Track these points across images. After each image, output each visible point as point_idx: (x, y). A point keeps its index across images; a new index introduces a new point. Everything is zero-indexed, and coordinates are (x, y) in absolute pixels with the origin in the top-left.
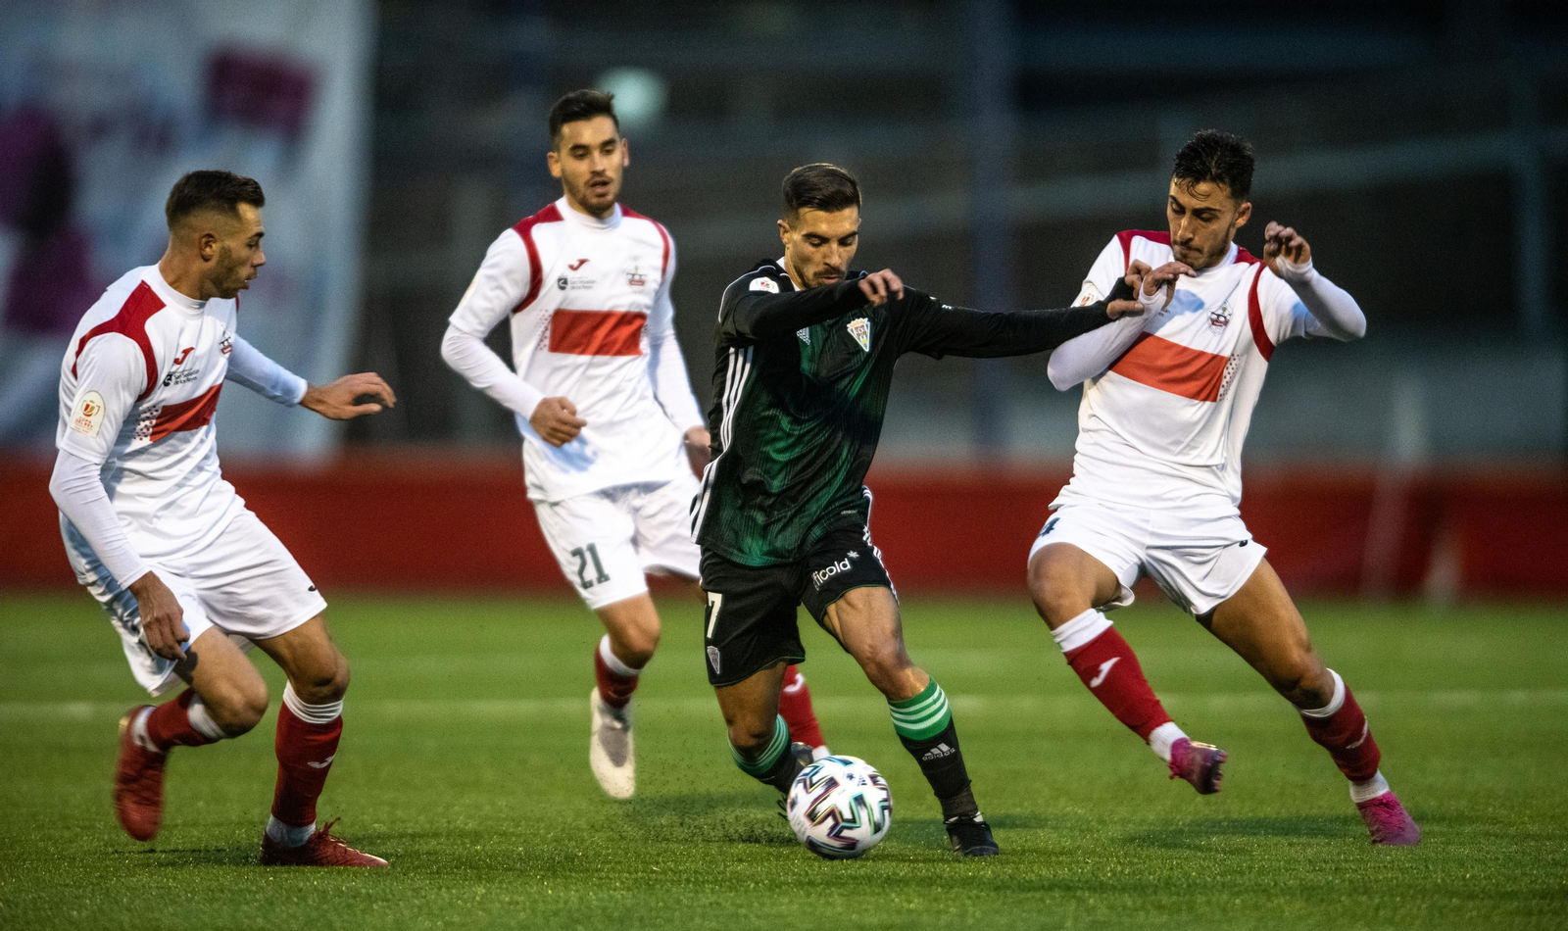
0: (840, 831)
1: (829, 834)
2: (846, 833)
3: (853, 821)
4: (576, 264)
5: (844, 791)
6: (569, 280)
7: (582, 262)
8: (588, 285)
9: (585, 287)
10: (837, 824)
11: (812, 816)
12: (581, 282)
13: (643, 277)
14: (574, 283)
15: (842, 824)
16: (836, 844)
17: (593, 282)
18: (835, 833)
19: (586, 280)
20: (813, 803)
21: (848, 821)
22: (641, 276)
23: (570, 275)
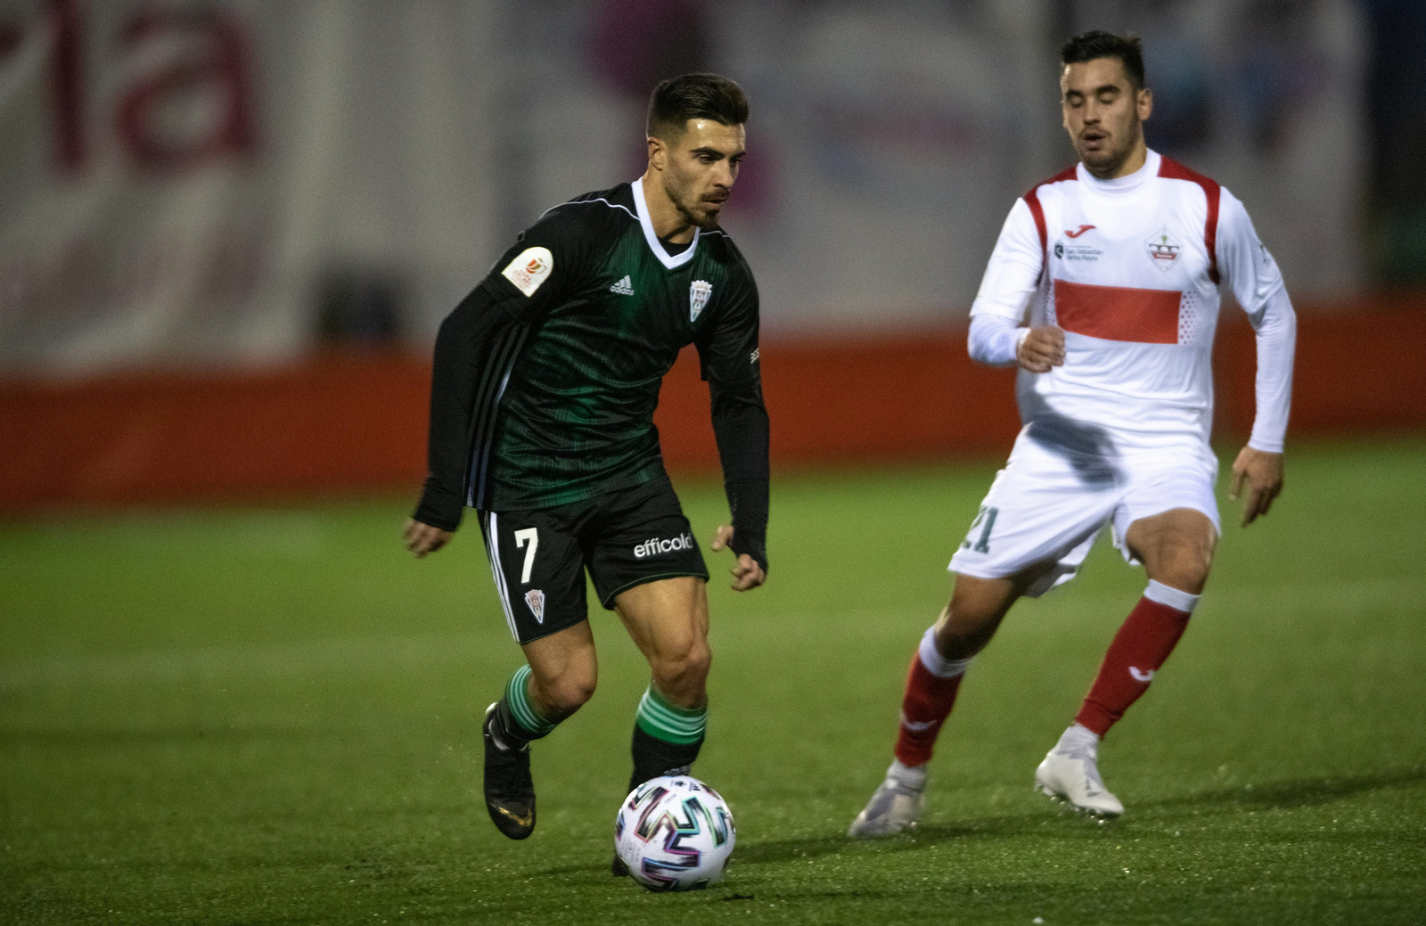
0: (677, 840)
1: (665, 848)
2: (684, 842)
3: (691, 825)
4: (1076, 230)
5: (674, 796)
6: (1064, 249)
7: (1085, 229)
8: (1089, 255)
9: (1087, 259)
10: (672, 831)
11: (643, 831)
12: (1080, 252)
13: (1174, 250)
14: (1071, 252)
15: (678, 831)
16: (675, 858)
17: (1099, 253)
18: (672, 845)
19: (1087, 249)
20: (641, 817)
21: (685, 826)
22: (1170, 248)
23: (1067, 243)
